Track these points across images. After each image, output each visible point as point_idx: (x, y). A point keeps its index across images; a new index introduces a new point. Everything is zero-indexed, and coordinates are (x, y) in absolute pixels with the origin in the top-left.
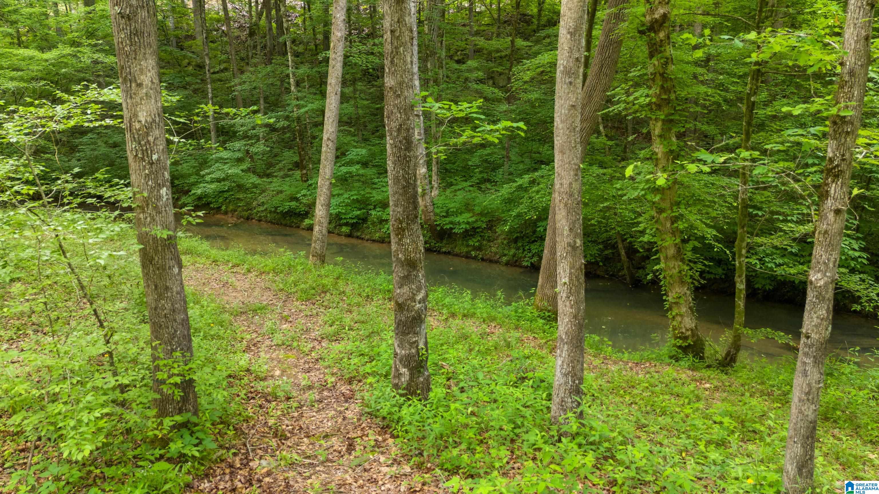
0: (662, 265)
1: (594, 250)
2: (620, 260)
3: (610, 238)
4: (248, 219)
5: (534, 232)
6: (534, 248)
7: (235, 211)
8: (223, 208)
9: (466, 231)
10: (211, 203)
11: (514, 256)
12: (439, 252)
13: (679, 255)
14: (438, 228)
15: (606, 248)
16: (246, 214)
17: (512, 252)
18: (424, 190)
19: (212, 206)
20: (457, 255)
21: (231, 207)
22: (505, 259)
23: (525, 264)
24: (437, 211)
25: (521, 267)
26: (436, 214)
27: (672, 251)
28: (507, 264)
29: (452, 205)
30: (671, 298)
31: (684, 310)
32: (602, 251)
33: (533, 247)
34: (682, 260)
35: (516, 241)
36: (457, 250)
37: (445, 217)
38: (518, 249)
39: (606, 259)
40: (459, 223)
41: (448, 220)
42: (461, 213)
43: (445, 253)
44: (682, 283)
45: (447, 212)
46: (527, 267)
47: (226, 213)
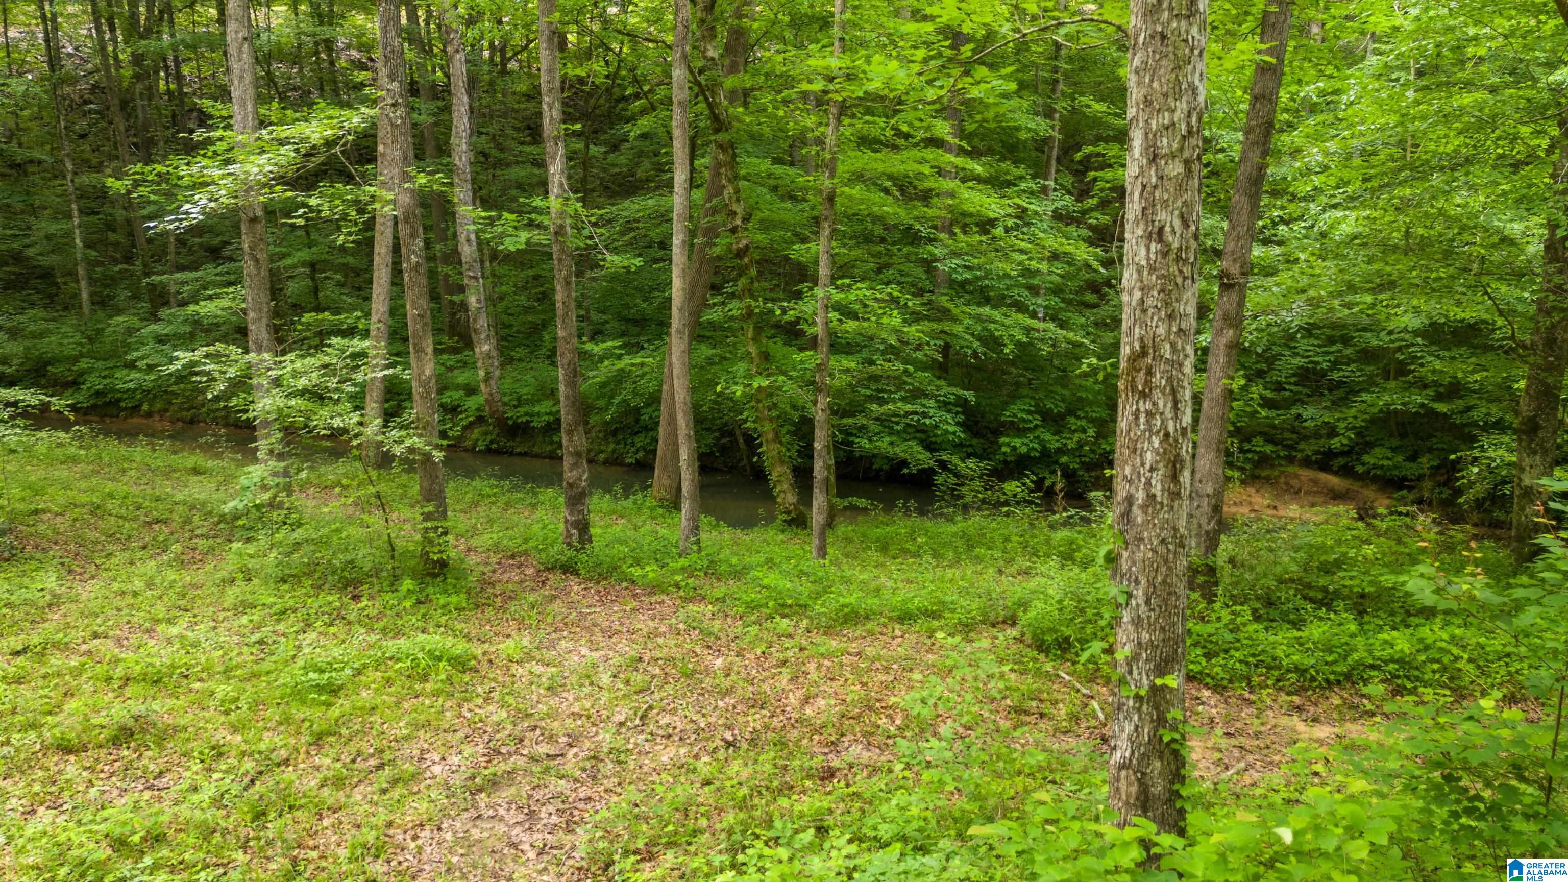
0: (764, 448)
1: (709, 439)
2: (739, 449)
3: (726, 424)
4: (192, 422)
5: (637, 421)
6: (640, 441)
7: (166, 411)
8: (145, 407)
9: (549, 424)
10: (119, 400)
11: (614, 451)
12: (512, 454)
13: (777, 438)
14: (510, 422)
15: (723, 436)
16: (188, 415)
17: (612, 447)
18: (487, 373)
19: (123, 404)
20: (537, 456)
21: (158, 405)
22: (602, 457)
23: (628, 461)
24: (506, 399)
25: (622, 464)
26: (505, 404)
27: (771, 436)
28: (606, 462)
29: (526, 390)
30: (774, 476)
31: (785, 487)
32: (718, 439)
33: (636, 439)
34: (781, 443)
35: (615, 433)
36: (536, 450)
37: (515, 407)
38: (618, 443)
39: (724, 449)
40: (538, 414)
41: (522, 410)
42: (538, 401)
43: (520, 454)
44: (782, 462)
45: (519, 400)
46: (631, 465)
47: (149, 415)
